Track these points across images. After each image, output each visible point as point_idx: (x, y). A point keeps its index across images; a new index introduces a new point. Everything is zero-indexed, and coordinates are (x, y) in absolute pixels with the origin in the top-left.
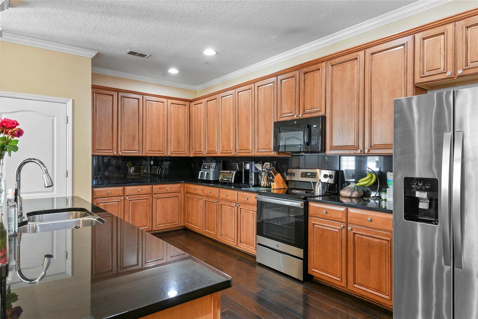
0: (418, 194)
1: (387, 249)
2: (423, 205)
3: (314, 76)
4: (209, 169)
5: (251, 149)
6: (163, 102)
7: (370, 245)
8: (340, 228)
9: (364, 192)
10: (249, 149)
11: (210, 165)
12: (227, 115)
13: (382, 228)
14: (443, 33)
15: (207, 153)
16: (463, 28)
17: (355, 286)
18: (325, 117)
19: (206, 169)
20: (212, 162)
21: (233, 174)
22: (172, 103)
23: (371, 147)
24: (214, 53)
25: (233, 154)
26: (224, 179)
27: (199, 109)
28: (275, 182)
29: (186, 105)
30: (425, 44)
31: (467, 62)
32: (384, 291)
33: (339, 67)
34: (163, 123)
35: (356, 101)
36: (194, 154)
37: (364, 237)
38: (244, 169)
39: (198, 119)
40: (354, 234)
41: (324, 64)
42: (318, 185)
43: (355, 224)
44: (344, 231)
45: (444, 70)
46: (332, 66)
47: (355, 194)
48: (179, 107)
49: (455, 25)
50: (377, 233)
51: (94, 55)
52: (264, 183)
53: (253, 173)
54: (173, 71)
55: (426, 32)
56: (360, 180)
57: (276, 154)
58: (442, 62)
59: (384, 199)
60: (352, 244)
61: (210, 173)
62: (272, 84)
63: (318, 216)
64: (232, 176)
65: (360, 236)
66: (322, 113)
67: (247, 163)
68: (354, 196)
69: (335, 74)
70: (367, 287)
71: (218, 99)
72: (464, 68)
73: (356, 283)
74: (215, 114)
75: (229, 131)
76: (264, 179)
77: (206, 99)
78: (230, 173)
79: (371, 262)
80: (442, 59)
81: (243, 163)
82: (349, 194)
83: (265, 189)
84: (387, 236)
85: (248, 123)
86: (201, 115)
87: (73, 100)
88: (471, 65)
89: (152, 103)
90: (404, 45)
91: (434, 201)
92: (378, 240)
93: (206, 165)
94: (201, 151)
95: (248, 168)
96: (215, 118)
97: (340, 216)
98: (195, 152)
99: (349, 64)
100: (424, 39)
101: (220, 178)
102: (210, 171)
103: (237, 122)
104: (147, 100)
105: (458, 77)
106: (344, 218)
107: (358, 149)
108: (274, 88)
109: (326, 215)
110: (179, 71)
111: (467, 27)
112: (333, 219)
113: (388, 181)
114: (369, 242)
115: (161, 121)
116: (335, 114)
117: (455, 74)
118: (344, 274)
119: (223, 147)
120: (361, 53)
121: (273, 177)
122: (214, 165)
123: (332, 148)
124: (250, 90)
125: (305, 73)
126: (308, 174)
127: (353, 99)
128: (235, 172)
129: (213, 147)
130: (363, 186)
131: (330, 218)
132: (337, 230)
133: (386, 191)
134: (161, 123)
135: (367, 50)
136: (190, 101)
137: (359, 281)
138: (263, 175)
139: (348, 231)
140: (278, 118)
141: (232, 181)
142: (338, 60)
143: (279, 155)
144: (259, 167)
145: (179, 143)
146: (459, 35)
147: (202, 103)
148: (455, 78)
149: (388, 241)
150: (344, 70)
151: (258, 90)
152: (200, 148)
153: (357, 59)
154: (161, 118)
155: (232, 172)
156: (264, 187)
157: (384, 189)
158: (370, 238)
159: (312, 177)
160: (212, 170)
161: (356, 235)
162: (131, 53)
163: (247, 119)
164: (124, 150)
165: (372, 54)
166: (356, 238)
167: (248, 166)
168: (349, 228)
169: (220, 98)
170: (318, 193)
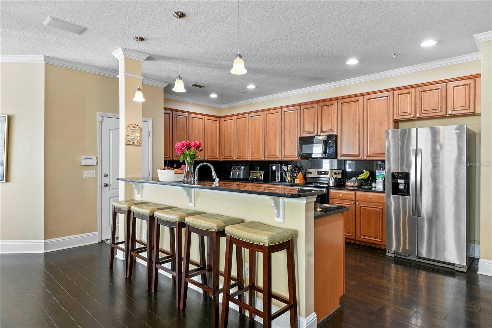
0: (399, 181)
1: (380, 213)
2: (402, 187)
3: (329, 109)
4: (240, 170)
5: (278, 156)
6: (202, 119)
7: (370, 212)
8: (351, 204)
9: (361, 183)
10: (277, 156)
11: (240, 167)
12: (256, 130)
13: (377, 202)
14: (409, 93)
15: (237, 158)
16: (419, 92)
17: (361, 237)
18: (337, 135)
19: (237, 170)
20: (242, 165)
21: (262, 173)
22: (208, 119)
23: (368, 155)
24: (255, 87)
25: (262, 158)
26: (254, 177)
27: (230, 125)
28: (298, 179)
29: (217, 121)
30: (399, 98)
31: (421, 110)
32: (379, 237)
33: (347, 105)
34: (202, 134)
35: (358, 127)
36: (224, 158)
37: (367, 208)
38: (271, 170)
39: (227, 132)
40: (361, 206)
41: (336, 102)
42: (331, 179)
43: (361, 201)
44: (354, 206)
45: (410, 113)
46: (342, 103)
47: (356, 184)
48: (212, 122)
49: (416, 89)
50: (374, 205)
51: (166, 85)
52: (288, 179)
53: (279, 173)
54: (214, 96)
55: (400, 91)
56: (360, 176)
57: (299, 159)
58: (409, 109)
59: (374, 186)
60: (359, 213)
61: (240, 174)
62: (296, 111)
63: (336, 198)
64: (261, 175)
65: (364, 207)
66: (335, 133)
67: (274, 165)
68: (355, 185)
69: (343, 108)
70: (368, 237)
71: (248, 117)
72: (420, 113)
73: (362, 235)
74: (245, 129)
75: (259, 142)
76: (288, 177)
77: (236, 117)
78: (260, 173)
79: (371, 222)
80: (409, 107)
81: (270, 166)
82: (352, 184)
83: (289, 183)
84: (380, 206)
85: (275, 137)
86: (230, 129)
87: (153, 119)
88: (424, 112)
89: (195, 119)
90: (387, 96)
91: (407, 184)
92: (375, 209)
93: (236, 167)
94: (231, 157)
95: (274, 169)
96: (245, 132)
97: (351, 197)
98: (225, 157)
99: (353, 104)
100: (399, 95)
101: (250, 177)
102: (241, 172)
103: (266, 136)
104: (192, 117)
105: (417, 118)
106: (354, 198)
107: (360, 156)
108: (298, 113)
109: (342, 197)
110: (218, 95)
111: (422, 92)
112: (346, 199)
113: (376, 176)
114: (369, 211)
115: (201, 133)
116: (344, 134)
117: (415, 116)
118: (354, 231)
119: (253, 154)
120: (361, 98)
121: (297, 175)
122: (243, 167)
123: (341, 156)
124: (278, 114)
125: (322, 106)
126: (322, 172)
127: (356, 126)
128: (263, 172)
129: (243, 153)
130: (362, 179)
131: (344, 199)
132: (349, 206)
133: (375, 182)
134: (201, 135)
135: (365, 97)
136: (220, 117)
137: (364, 234)
138: (288, 174)
139: (356, 205)
140: (301, 134)
141: (261, 179)
142: (345, 100)
143: (301, 160)
144: (285, 168)
145: (212, 150)
146: (418, 95)
147: (232, 119)
148: (416, 118)
149: (381, 208)
150: (350, 107)
151: (284, 114)
152: (230, 154)
153: (358, 101)
154: (201, 131)
155: (261, 172)
156: (288, 182)
157: (374, 181)
158: (370, 208)
159: (325, 174)
160: (242, 171)
161: (362, 207)
162: (195, 85)
163: (274, 134)
164: (177, 156)
165: (368, 99)
166: (361, 209)
167: (274, 168)
168: (357, 203)
169: (250, 117)
170: (332, 184)
